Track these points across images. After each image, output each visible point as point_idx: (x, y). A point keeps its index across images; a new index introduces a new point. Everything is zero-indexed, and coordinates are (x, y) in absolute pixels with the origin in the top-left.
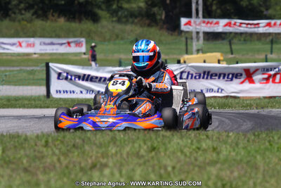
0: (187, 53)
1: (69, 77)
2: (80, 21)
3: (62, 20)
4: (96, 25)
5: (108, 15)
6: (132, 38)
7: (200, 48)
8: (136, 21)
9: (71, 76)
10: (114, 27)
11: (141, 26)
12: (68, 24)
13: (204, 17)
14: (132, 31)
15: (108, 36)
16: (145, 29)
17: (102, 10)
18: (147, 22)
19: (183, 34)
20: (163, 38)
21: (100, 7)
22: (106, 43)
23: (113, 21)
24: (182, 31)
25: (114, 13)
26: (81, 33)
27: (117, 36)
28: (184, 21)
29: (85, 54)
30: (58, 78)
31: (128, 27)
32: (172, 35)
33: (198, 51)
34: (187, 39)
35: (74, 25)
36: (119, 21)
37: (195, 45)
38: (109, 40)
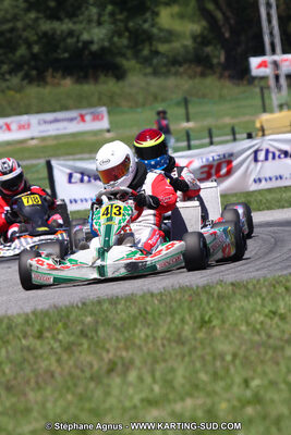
0: (265, 110)
1: (86, 178)
2: (96, 79)
3: (68, 82)
4: (121, 84)
5: (138, 66)
6: (177, 97)
7: (283, 101)
8: (181, 69)
9: (89, 177)
10: (148, 84)
11: (190, 78)
12: (78, 87)
13: (285, 52)
14: (177, 86)
15: (140, 98)
16: (197, 80)
17: (128, 59)
18: (199, 69)
19: (256, 82)
20: (225, 91)
21: (124, 55)
22: (139, 110)
23: (145, 75)
24: (254, 78)
25: (146, 61)
26: (100, 99)
27: (155, 98)
28: (254, 61)
29: (108, 131)
30: (70, 182)
31: (171, 82)
32: (238, 85)
33: (281, 107)
34: (262, 89)
35: (88, 88)
36: (156, 73)
37: (275, 98)
38: (143, 105)
